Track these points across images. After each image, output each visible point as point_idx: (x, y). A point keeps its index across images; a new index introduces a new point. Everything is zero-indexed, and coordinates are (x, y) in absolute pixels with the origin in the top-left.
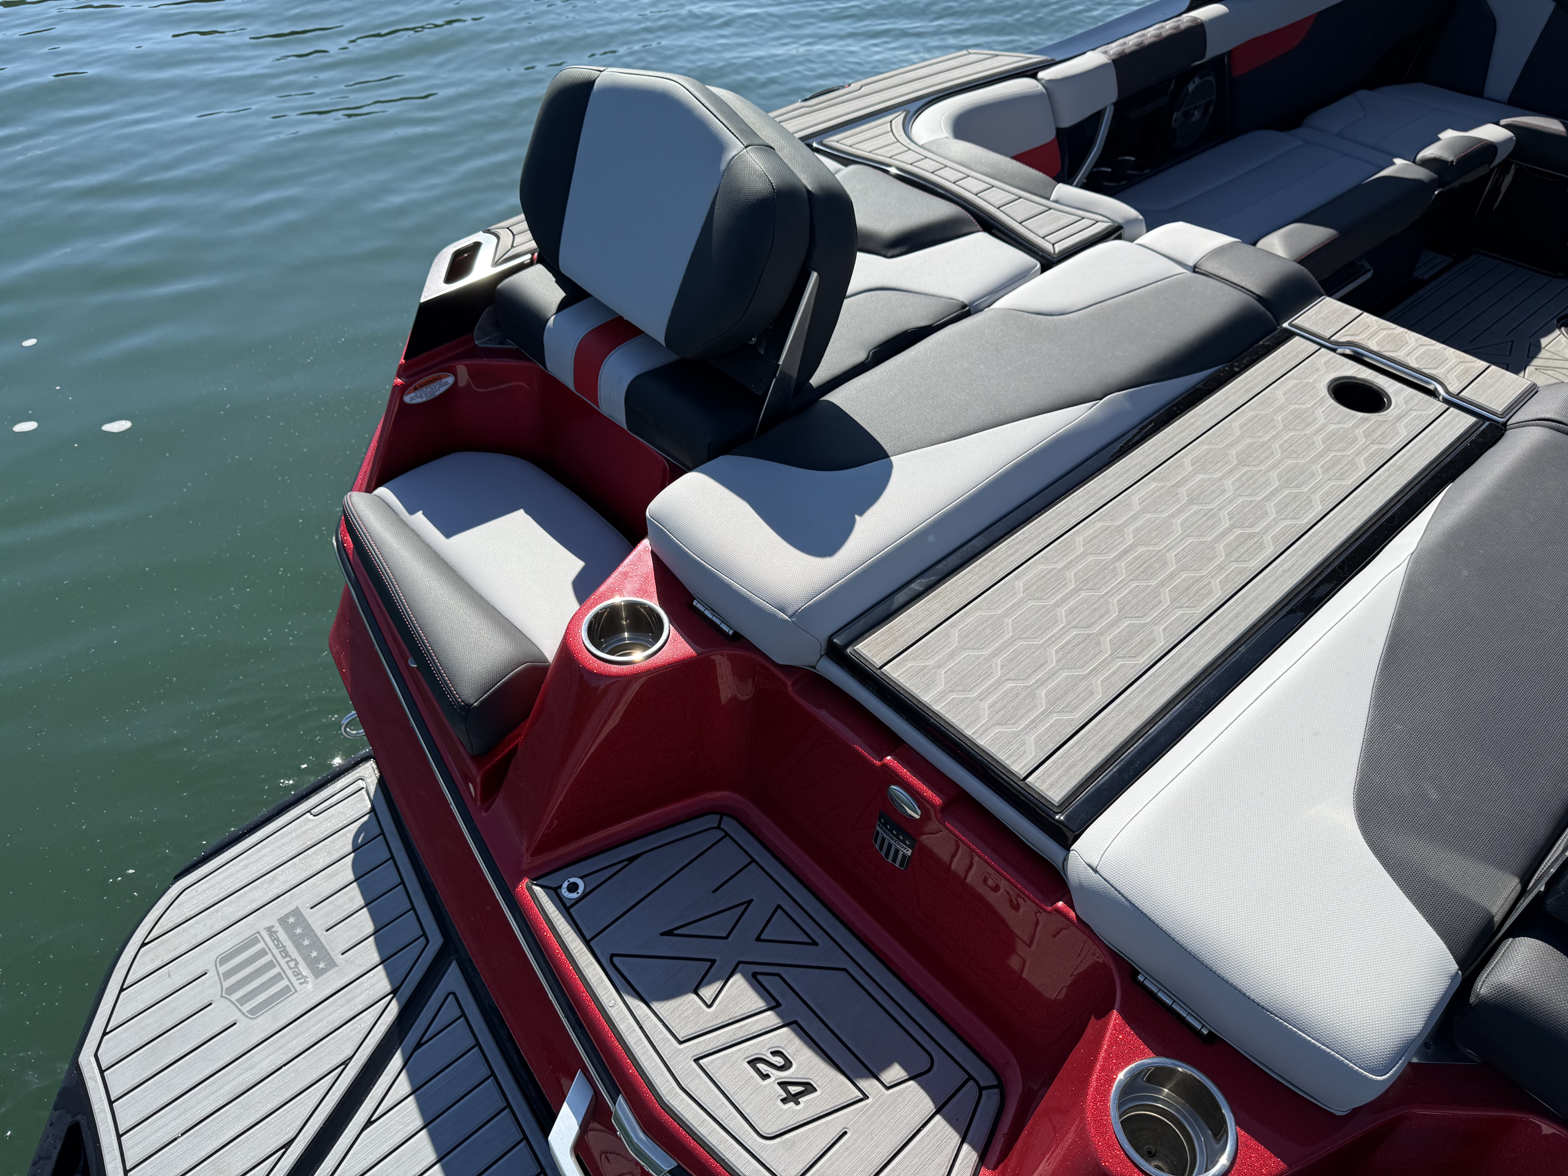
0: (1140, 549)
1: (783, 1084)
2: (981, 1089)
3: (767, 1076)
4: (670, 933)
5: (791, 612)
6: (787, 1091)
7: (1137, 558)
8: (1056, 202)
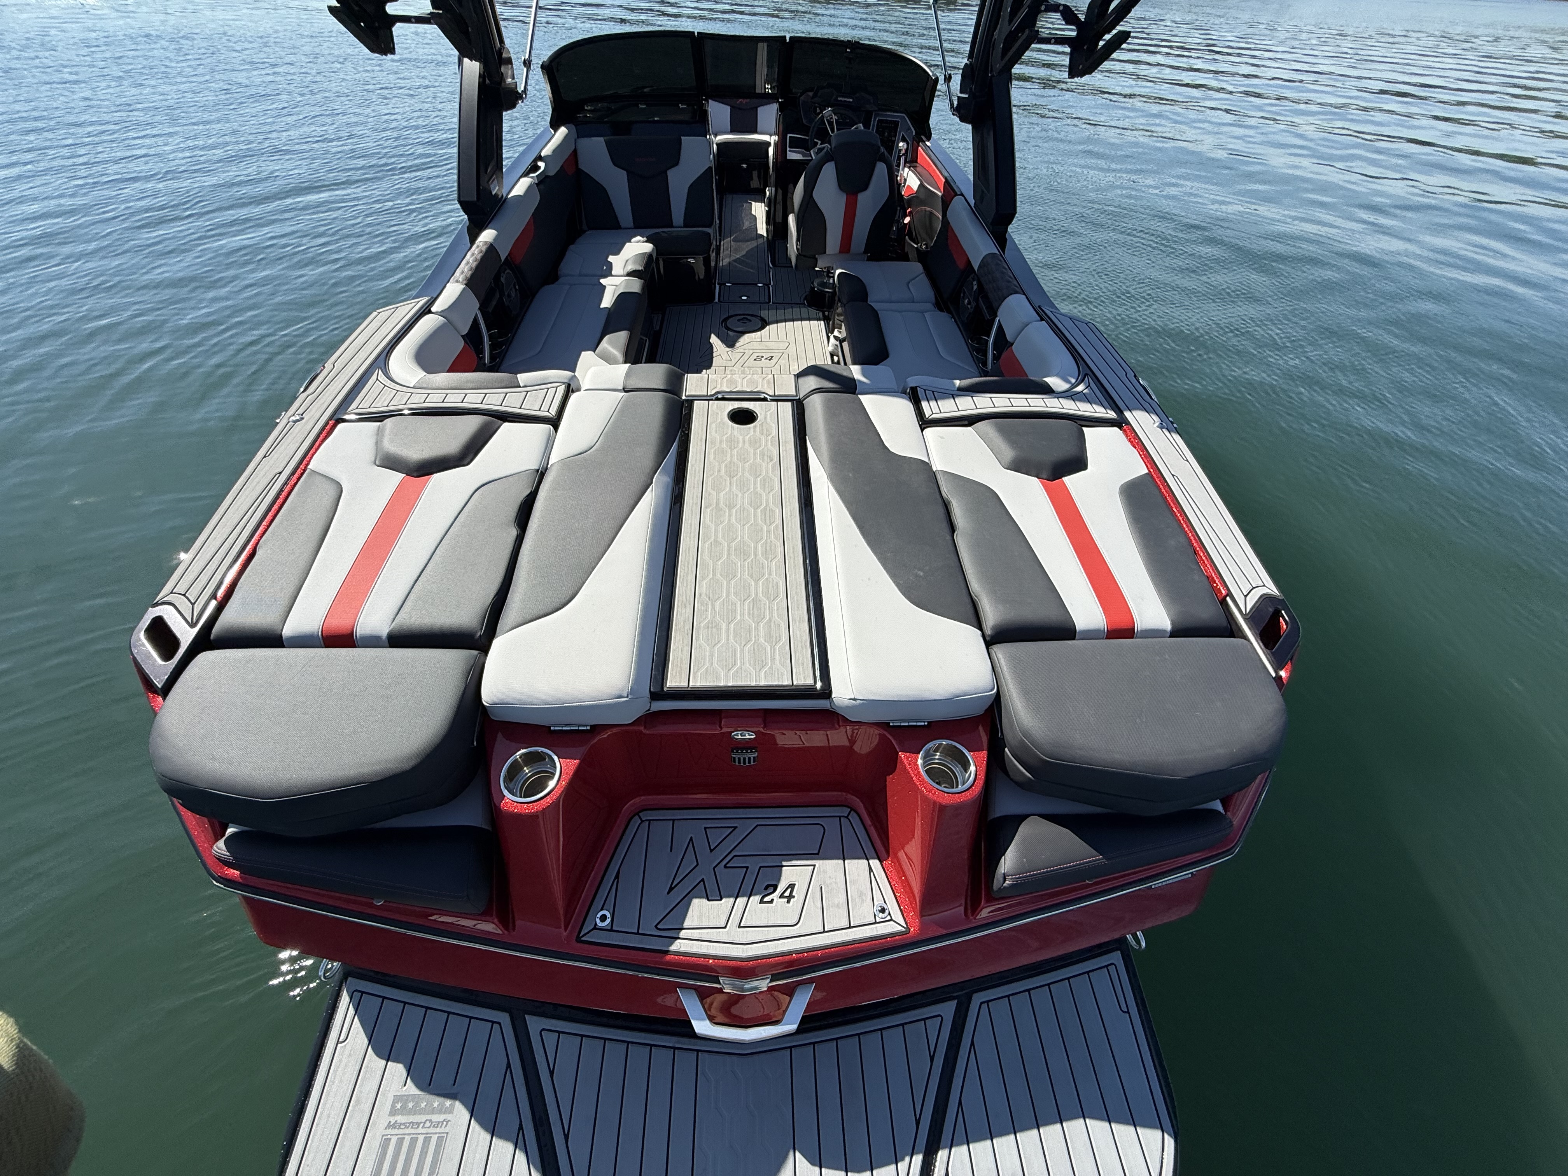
0: (733, 545)
1: (782, 896)
2: (847, 817)
3: (773, 900)
4: (671, 889)
5: (625, 695)
6: (786, 897)
7: (735, 550)
8: (525, 386)
